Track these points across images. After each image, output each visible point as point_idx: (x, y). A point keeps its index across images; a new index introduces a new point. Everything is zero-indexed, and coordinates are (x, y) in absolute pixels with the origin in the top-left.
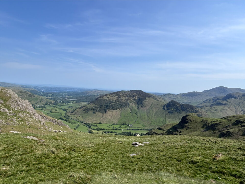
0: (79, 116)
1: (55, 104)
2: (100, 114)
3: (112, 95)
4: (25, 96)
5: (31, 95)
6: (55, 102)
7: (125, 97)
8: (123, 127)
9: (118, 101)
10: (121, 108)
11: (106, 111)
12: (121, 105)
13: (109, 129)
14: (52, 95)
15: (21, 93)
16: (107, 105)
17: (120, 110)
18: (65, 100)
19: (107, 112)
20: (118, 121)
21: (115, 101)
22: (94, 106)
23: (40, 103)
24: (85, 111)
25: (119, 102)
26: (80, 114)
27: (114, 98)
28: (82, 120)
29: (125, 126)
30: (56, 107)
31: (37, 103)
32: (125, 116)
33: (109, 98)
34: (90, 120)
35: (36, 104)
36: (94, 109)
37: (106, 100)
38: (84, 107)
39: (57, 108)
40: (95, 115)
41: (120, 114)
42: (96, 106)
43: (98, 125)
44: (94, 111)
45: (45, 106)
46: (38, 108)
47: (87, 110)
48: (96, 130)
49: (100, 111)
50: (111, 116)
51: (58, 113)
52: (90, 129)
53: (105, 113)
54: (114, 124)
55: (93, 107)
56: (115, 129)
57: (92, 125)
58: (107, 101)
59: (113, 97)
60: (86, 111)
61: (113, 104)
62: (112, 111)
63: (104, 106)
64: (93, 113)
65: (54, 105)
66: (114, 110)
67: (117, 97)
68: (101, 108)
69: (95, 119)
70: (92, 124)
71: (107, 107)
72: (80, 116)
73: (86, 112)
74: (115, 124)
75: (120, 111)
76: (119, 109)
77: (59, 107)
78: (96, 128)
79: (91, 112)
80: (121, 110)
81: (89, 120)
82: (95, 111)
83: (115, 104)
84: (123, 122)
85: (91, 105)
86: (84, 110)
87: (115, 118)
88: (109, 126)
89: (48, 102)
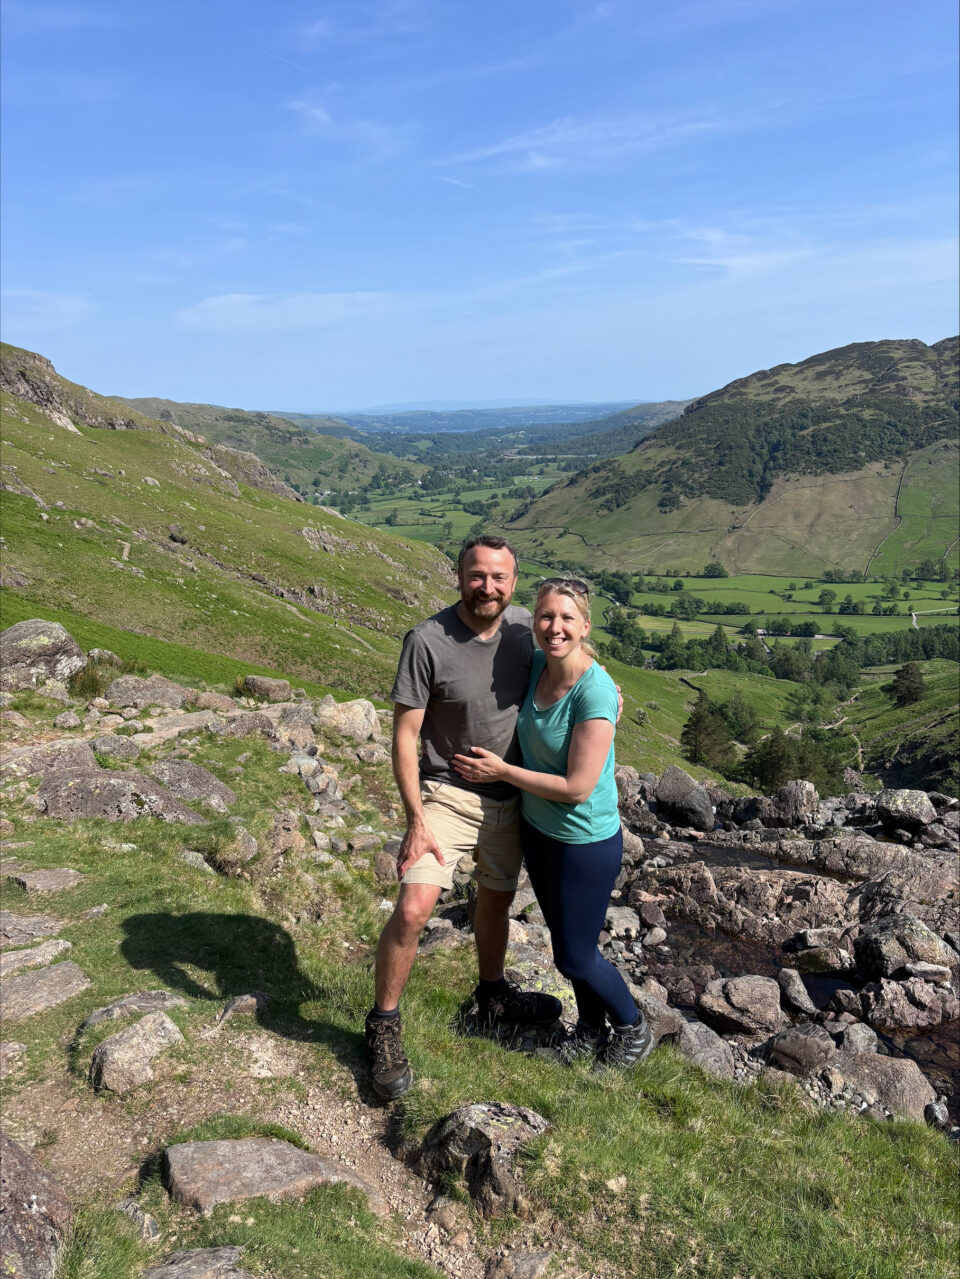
0: (561, 536)
1: (432, 484)
2: (717, 509)
3: (821, 368)
4: (254, 441)
5: (288, 432)
6: (433, 474)
7: (934, 368)
8: (913, 594)
9: (868, 407)
10: (898, 453)
11: (764, 487)
12: (904, 433)
13: (789, 607)
14: (430, 444)
15: (232, 423)
16: (775, 437)
17: (884, 472)
18: (501, 461)
19: (773, 489)
20: (867, 555)
21: (848, 403)
22: (674, 457)
23: (340, 477)
24: (601, 500)
25: (877, 407)
26: (566, 519)
27: (836, 384)
28: (578, 555)
29: (933, 589)
30: (429, 499)
31: (322, 478)
32: (935, 516)
33: (792, 390)
34: (637, 553)
35: (316, 483)
36: (670, 480)
37: (770, 405)
38: (596, 470)
39: (438, 500)
40: (675, 517)
41: (891, 501)
42: (687, 454)
43: (688, 584)
44: (668, 489)
45: (369, 495)
46: (324, 504)
47: (617, 489)
48: (670, 615)
49: (717, 489)
50: (807, 521)
51: (432, 527)
52: (624, 611)
53: (761, 499)
54: (830, 578)
55: (661, 465)
56: (843, 611)
57: (644, 588)
58: (776, 416)
59: (829, 378)
60: (609, 496)
61: (824, 425)
62: (820, 480)
63: (747, 451)
64: (662, 504)
65: (423, 487)
66: (832, 471)
67: (867, 376)
68: (721, 463)
69: (671, 544)
70: (647, 579)
71: (779, 455)
72: (565, 533)
73: (607, 506)
74: (839, 573)
75: (894, 482)
76: (878, 466)
77: (450, 497)
78: (668, 601)
79: (645, 502)
80: (897, 468)
81: (625, 553)
82: (676, 489)
83: (844, 425)
84: (918, 561)
85: (651, 453)
86: (597, 493)
87: (848, 532)
88: (793, 588)
89: (390, 472)
